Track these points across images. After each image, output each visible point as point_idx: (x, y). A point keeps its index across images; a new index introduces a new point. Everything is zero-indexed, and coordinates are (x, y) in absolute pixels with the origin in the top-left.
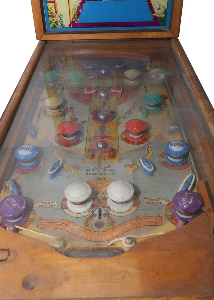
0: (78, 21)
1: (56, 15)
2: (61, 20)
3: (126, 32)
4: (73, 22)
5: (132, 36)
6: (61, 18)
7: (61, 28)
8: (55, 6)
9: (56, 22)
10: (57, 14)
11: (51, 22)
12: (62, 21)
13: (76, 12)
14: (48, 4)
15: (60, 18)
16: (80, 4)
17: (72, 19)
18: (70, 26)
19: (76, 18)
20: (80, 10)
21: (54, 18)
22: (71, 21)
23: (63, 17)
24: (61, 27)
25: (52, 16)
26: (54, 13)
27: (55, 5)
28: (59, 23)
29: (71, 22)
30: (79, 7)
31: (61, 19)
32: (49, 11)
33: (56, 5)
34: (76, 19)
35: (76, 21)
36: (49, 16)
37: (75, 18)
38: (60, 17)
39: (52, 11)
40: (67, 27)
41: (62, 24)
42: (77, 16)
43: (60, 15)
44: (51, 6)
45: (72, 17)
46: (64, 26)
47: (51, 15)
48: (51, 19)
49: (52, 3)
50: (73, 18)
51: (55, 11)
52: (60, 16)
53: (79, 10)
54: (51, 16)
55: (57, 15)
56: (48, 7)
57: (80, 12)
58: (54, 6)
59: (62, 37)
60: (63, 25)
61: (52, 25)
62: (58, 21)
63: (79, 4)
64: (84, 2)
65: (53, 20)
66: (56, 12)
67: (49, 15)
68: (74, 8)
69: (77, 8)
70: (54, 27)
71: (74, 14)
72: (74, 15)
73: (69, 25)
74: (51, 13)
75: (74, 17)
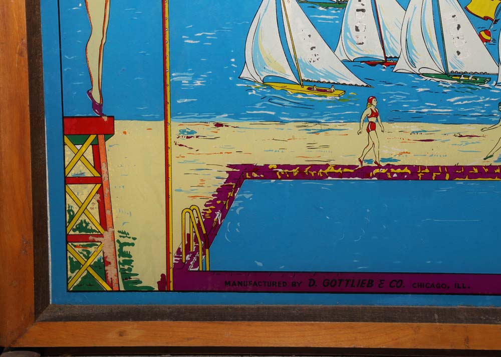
0: (207, 262)
1: (101, 236)
2: (121, 259)
3: (433, 321)
4: (180, 269)
5: (467, 340)
6: (125, 249)
7: (119, 291)
8: (102, 197)
9: (101, 266)
10: (106, 229)
11: (76, 266)
12: (129, 262)
13: (199, 225)
14: (72, 186)
15: (121, 250)
16: (218, 190)
17: (179, 252)
18: (163, 283)
19: (197, 247)
20: (219, 215)
21: (92, 249)
22: (173, 260)
23: (133, 244)
24: (122, 289)
25: (85, 237)
26: (94, 224)
27: (101, 191)
28: (111, 271)
29: (172, 266)
30: (213, 202)
31: (122, 254)
32: (72, 218)
33: (106, 191)
34: (194, 254)
35: (196, 264)
36: (69, 239)
37: (193, 249)
38: (122, 245)
39: (83, 217)
40: (150, 290)
41: (126, 276)
42: (201, 243)
43: (124, 234)
44: (83, 199)
45: (177, 242)
46: (139, 282)
47: (77, 233)
48: (75, 251)
49: (91, 186)
50: (183, 250)
51: (97, 217)
52: (122, 240)
53: (213, 215)
54: (76, 239)
55: (107, 235)
56: (69, 201)
57: (218, 226)
58: (98, 196)
59: (121, 334)
60: (133, 278)
61: (76, 278)
62: (110, 259)
63: (214, 190)
64: (239, 185)
65: (88, 258)
66: (104, 222)
67: (72, 233)
68: (191, 209)
69: (202, 207)
70: (88, 286)
71: (187, 232)
72: (189, 235)
73: (159, 279)
74: (80, 227)
75: (187, 247)
